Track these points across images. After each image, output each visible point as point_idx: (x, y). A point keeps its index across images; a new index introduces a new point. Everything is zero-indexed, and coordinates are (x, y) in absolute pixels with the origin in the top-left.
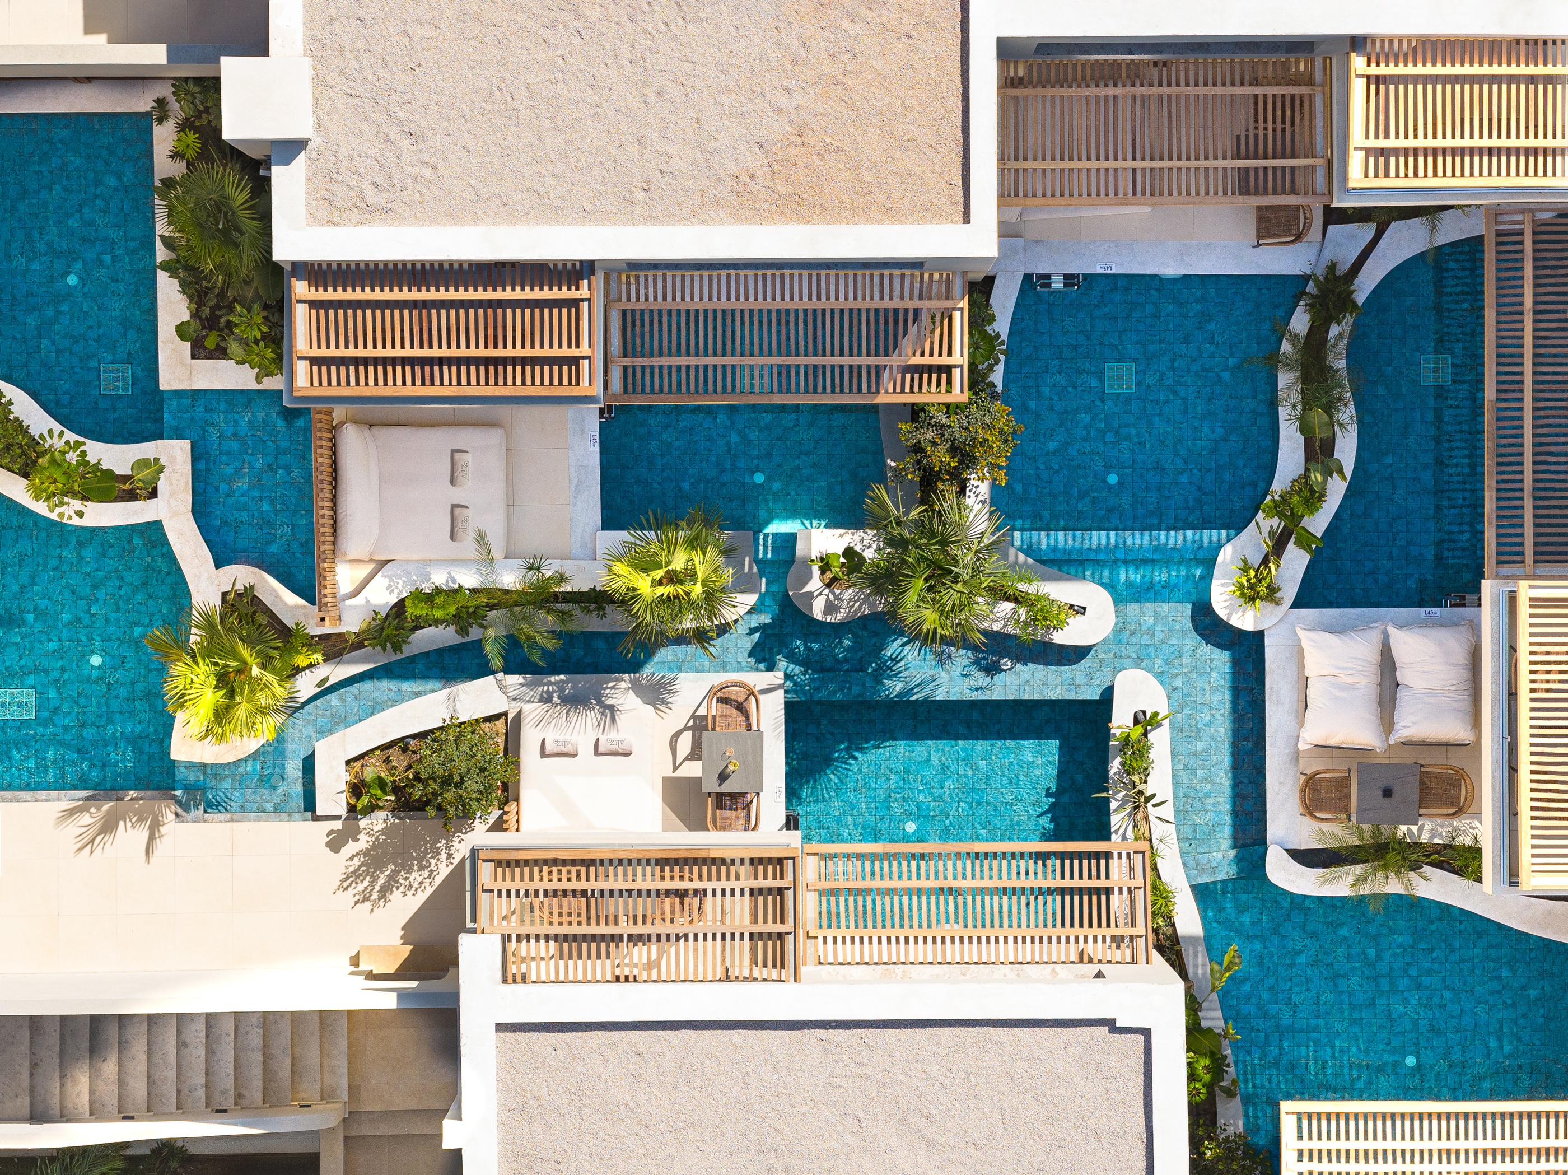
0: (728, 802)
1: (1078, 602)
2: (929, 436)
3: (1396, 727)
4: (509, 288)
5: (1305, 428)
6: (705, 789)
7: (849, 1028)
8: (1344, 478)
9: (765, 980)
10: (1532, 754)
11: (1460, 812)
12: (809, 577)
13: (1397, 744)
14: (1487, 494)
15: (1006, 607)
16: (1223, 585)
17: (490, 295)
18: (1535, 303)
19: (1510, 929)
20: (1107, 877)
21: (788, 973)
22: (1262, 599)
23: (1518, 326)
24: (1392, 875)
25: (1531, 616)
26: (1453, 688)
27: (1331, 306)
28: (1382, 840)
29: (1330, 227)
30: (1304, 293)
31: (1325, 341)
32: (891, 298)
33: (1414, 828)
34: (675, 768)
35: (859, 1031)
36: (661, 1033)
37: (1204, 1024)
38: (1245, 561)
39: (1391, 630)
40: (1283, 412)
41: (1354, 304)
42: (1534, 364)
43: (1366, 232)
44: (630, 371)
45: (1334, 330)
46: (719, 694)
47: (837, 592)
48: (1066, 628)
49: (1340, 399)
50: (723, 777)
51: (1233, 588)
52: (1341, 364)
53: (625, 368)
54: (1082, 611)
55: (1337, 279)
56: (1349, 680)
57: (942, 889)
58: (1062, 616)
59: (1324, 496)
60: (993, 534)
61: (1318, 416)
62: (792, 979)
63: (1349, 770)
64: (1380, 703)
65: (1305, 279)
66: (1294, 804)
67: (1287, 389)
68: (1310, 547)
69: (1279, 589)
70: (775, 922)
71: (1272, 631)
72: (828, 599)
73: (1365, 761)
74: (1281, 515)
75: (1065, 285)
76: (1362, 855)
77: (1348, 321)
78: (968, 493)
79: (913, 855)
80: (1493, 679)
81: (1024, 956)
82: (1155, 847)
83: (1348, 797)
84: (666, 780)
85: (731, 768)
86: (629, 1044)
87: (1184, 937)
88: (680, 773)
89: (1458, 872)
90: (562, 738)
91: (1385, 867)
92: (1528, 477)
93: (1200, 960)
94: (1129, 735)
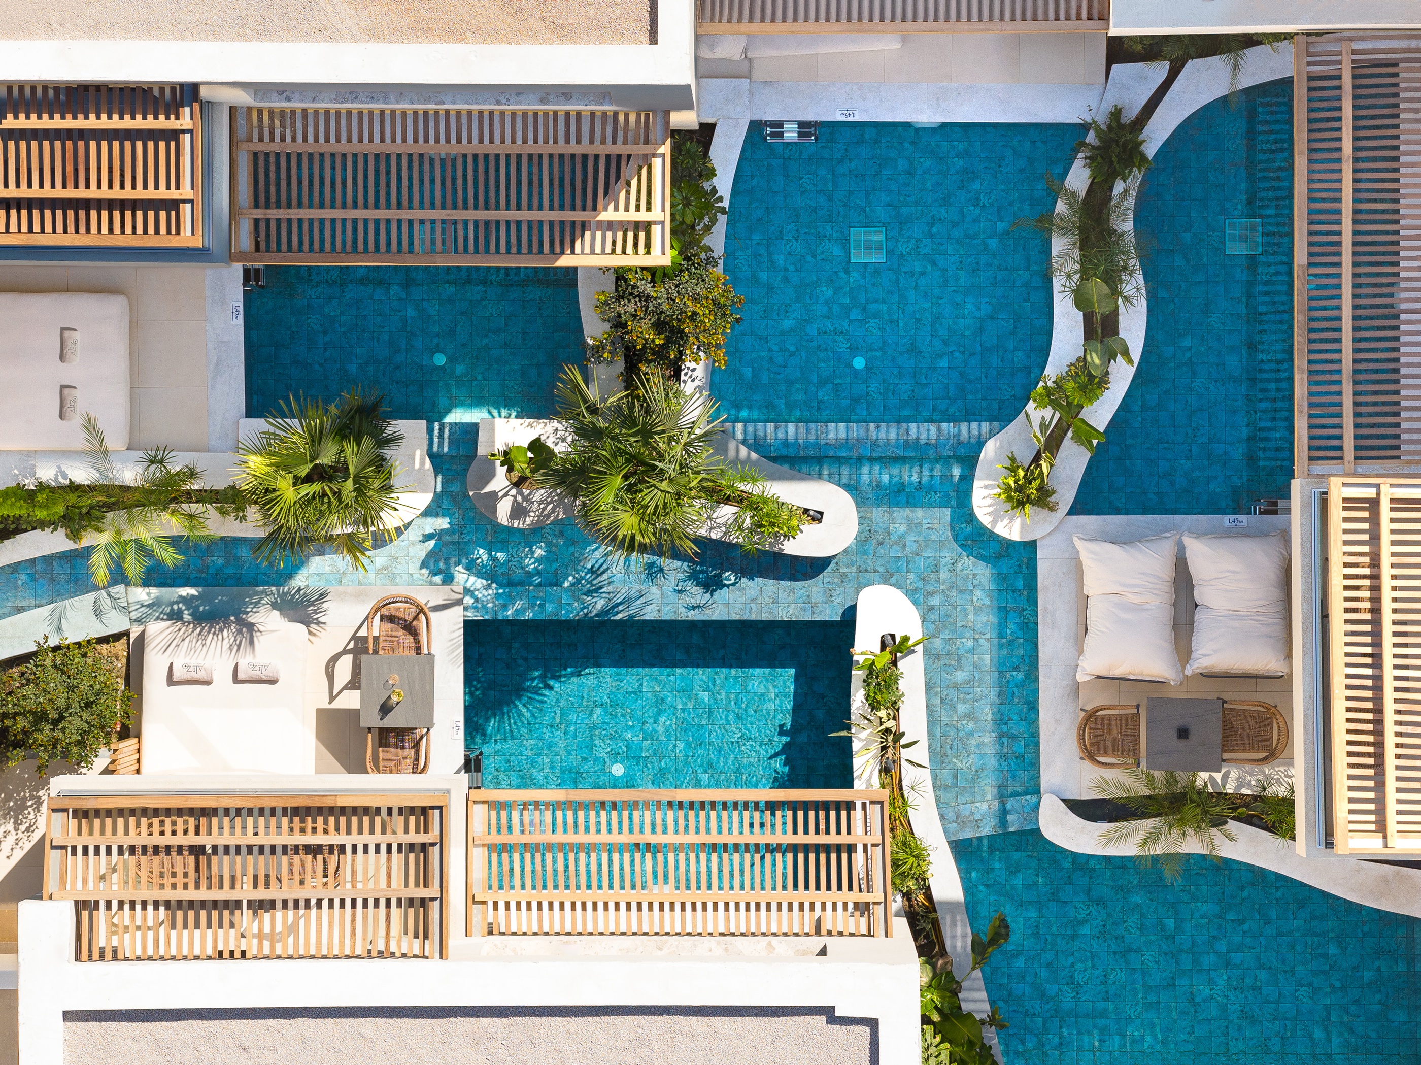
0: (393, 739)
1: (813, 506)
2: (631, 308)
3: (1193, 656)
4: (92, 116)
5: (1081, 300)
6: (365, 723)
7: (506, 1016)
8: (1130, 361)
9: (404, 956)
10: (1348, 687)
11: (1271, 755)
12: (492, 475)
13: (1194, 675)
14: (1297, 377)
15: (727, 512)
16: (986, 487)
17: (69, 123)
18: (1356, 149)
19: (1338, 898)
20: (849, 832)
21: (432, 946)
22: (1033, 503)
23: (1336, 176)
24: (1191, 831)
25: (1346, 520)
26: (1262, 610)
27: (1114, 159)
28: (1178, 789)
29: (1114, 67)
30: (1083, 144)
31: (1110, 199)
32: (579, 142)
33: (1218, 776)
34: (332, 698)
35: (518, 1019)
36: (272, 1022)
37: (965, 1007)
38: (1013, 459)
39: (1188, 541)
40: (1058, 283)
41: (1143, 157)
42: (1355, 222)
43: (1158, 71)
44: (263, 226)
45: (1119, 187)
46: (384, 611)
47: (526, 492)
48: (799, 536)
49: (1125, 268)
50: (386, 709)
51: (999, 491)
52: (1127, 226)
53: (257, 222)
54: (818, 517)
55: (1121, 127)
56: (1137, 599)
57: (637, 845)
58: (794, 522)
59: (1107, 382)
60: (709, 423)
61: (1097, 288)
62: (437, 955)
63: (1138, 707)
64: (1175, 627)
65: (1084, 127)
66: (1072, 747)
67: (1061, 256)
68: (1090, 443)
69: (1054, 492)
70: (417, 885)
71: (1046, 541)
72: (515, 500)
73: (1155, 695)
74: (1055, 405)
75: (800, 135)
76: (1153, 808)
77: (1136, 178)
78: (683, 377)
79: (603, 804)
80: (1304, 597)
81: (738, 926)
82: (906, 796)
83: (1135, 738)
84: (320, 712)
85: (395, 698)
86: (232, 1035)
87: (941, 903)
88: (338, 704)
89: (1270, 828)
90: (193, 662)
91: (1182, 822)
92: (1347, 355)
93: (959, 931)
94: (873, 663)
